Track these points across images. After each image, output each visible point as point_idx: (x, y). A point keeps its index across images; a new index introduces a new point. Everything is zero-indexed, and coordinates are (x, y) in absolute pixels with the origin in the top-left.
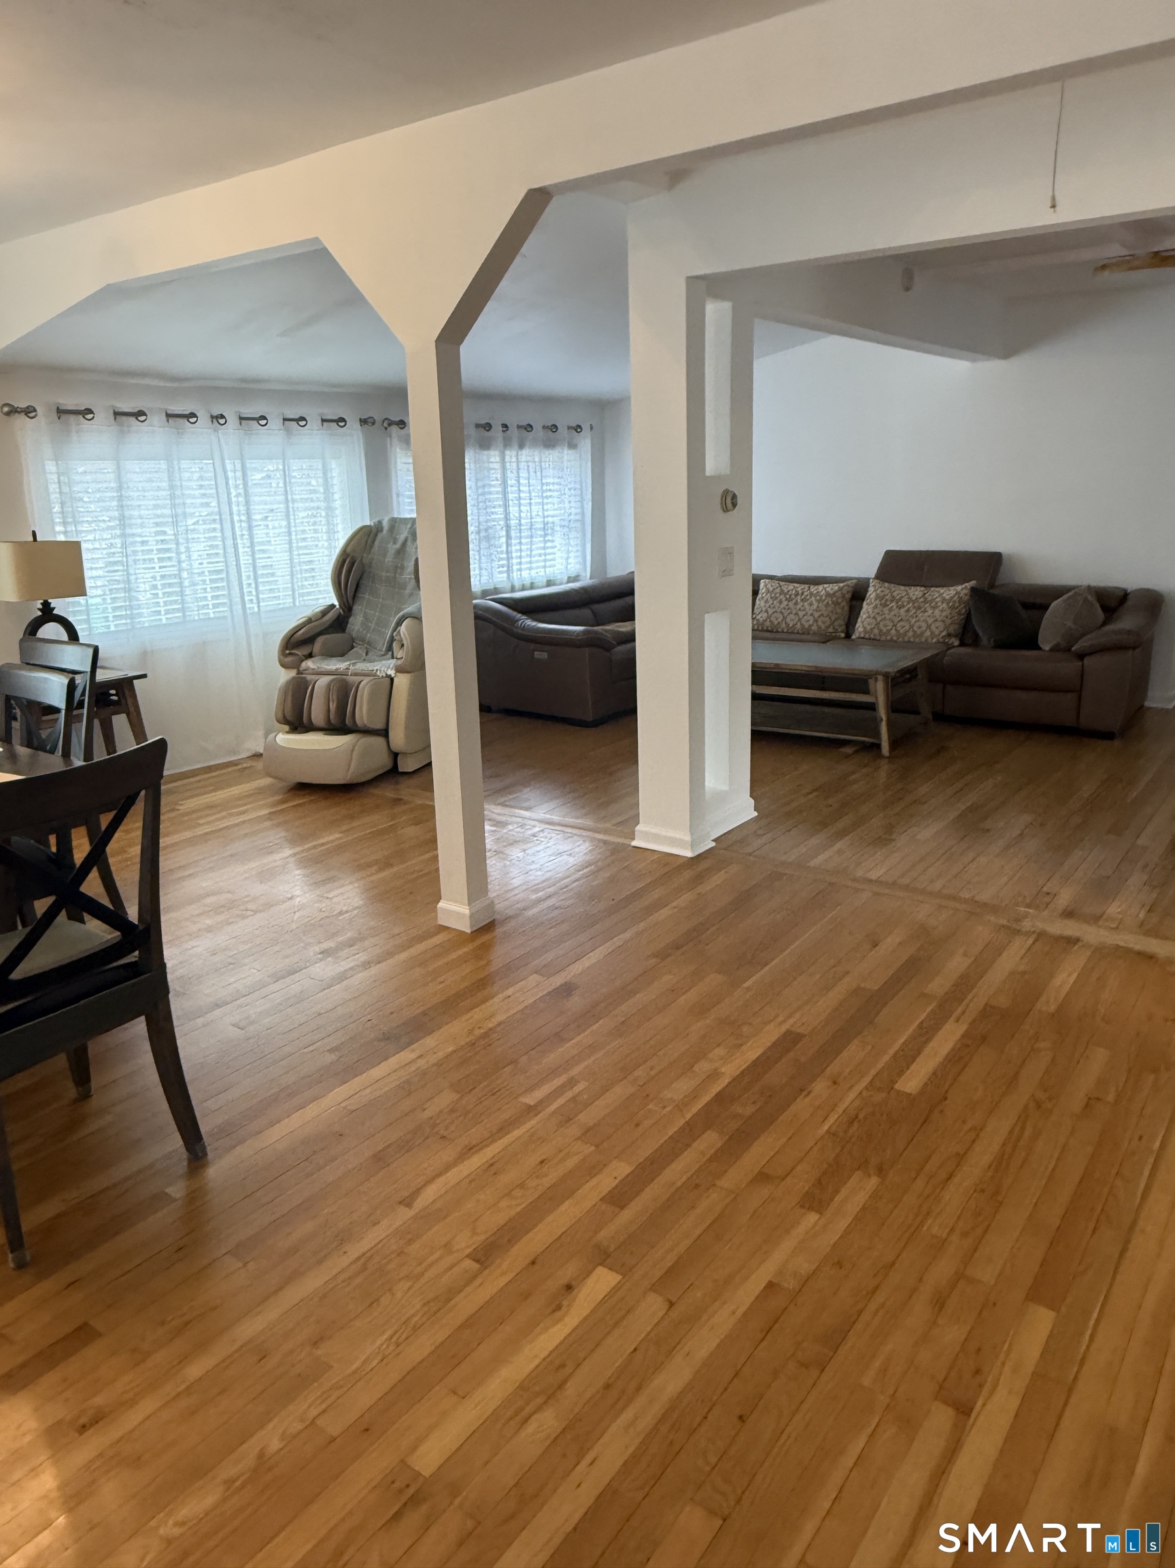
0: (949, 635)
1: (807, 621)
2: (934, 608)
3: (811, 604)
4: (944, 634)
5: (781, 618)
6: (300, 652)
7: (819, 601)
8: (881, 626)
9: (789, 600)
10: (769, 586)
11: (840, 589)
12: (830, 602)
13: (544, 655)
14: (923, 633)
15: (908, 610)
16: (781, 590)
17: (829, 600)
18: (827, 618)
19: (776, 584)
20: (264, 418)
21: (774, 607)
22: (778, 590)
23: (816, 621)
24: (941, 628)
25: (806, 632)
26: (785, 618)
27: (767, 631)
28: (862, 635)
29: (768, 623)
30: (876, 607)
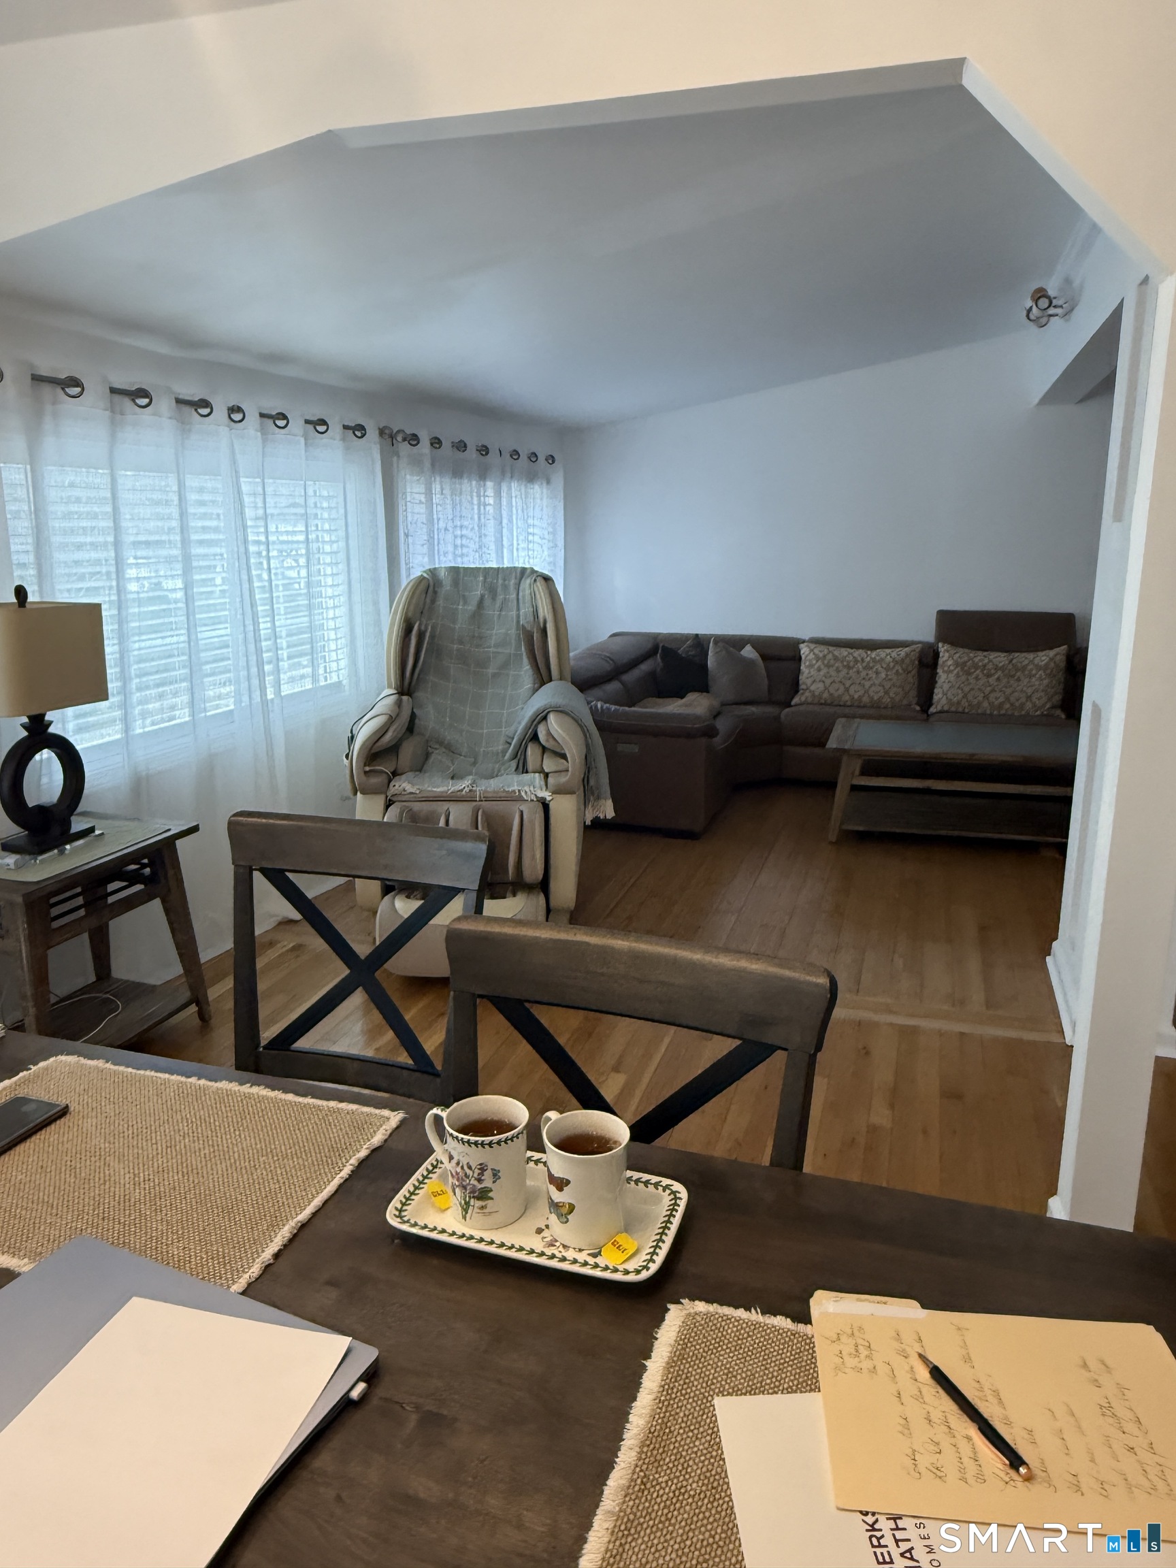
0: (1053, 707)
1: (876, 693)
2: (1031, 676)
3: (877, 673)
4: (1048, 706)
5: (842, 689)
6: (386, 768)
7: (888, 669)
8: (970, 697)
9: (849, 668)
10: (816, 651)
11: (907, 655)
12: (900, 671)
13: (636, 749)
14: (1022, 705)
15: (998, 679)
16: (834, 655)
17: (898, 667)
18: (900, 689)
19: (825, 649)
20: (284, 417)
21: (831, 676)
22: (830, 656)
23: (886, 693)
24: (1044, 699)
25: (876, 705)
26: (847, 690)
27: (825, 704)
28: (946, 708)
29: (826, 695)
30: (958, 676)
